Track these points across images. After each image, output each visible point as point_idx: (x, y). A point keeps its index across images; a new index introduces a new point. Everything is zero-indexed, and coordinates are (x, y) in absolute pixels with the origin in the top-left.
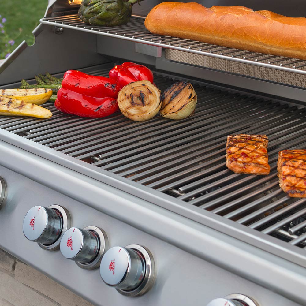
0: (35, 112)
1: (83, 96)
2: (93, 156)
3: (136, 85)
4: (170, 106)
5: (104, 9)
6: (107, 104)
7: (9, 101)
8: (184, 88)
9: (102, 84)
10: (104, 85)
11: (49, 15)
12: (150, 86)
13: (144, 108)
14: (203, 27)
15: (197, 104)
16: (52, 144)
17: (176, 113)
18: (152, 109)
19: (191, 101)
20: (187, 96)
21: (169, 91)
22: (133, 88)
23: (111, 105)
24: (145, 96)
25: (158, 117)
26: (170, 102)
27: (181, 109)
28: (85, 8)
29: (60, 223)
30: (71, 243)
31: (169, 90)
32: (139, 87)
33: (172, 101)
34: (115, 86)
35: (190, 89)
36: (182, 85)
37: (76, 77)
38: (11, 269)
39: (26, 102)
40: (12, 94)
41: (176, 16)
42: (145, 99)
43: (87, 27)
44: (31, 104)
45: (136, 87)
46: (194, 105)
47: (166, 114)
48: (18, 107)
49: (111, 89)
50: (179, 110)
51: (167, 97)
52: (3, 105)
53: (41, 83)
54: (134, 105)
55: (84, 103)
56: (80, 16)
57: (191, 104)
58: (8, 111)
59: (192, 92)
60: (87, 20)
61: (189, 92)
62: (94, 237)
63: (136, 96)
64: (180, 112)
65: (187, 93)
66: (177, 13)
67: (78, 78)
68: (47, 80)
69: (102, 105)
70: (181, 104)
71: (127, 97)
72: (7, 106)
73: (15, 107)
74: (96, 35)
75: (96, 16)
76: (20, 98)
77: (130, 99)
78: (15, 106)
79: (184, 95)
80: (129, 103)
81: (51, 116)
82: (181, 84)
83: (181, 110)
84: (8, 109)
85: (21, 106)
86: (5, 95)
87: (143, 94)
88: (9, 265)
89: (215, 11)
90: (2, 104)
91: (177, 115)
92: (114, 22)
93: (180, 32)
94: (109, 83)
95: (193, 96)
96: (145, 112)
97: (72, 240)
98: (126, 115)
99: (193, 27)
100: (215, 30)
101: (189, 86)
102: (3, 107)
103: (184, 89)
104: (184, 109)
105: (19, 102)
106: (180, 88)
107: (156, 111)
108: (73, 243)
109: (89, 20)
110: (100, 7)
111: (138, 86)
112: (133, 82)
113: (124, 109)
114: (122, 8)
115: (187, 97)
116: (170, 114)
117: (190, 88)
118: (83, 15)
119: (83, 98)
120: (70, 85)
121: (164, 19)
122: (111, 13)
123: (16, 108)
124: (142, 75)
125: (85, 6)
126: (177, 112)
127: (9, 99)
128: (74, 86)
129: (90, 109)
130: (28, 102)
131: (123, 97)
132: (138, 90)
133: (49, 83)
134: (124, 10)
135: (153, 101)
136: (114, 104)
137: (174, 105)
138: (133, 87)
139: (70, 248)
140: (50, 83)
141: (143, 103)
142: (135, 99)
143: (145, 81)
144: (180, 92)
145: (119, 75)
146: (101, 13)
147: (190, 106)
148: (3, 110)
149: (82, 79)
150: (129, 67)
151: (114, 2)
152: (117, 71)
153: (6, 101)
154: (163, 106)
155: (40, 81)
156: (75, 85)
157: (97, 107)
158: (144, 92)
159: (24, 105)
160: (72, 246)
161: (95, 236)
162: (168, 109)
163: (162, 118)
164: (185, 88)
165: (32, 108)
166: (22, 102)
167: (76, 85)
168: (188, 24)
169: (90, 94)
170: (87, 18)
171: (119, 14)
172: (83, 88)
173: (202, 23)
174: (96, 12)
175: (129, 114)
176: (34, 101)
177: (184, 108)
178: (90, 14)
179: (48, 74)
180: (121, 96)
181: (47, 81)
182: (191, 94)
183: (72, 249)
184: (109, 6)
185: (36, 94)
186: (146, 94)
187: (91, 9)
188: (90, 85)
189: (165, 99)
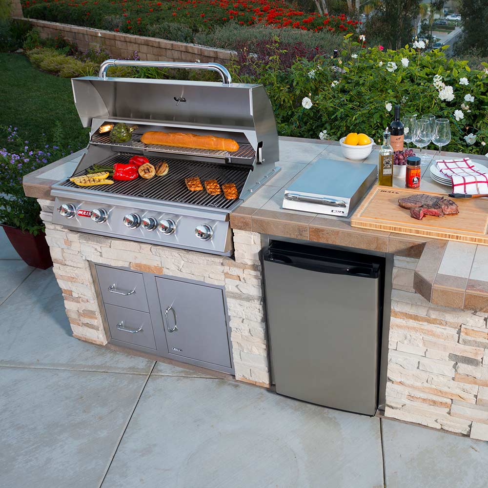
0: (107, 183)
4: (159, 171)
7: (93, 180)
12: (149, 165)
13: (150, 174)
14: (167, 141)
15: (169, 169)
16: (124, 192)
18: (153, 174)
19: (167, 168)
21: (157, 166)
22: (143, 167)
24: (149, 169)
25: (156, 176)
26: (159, 169)
34: (136, 167)
35: (166, 164)
36: (162, 162)
47: (158, 174)
49: (135, 169)
51: (157, 168)
54: (146, 173)
57: (167, 170)
58: (95, 184)
63: (146, 169)
70: (163, 170)
71: (142, 171)
77: (144, 171)
79: (164, 166)
80: (144, 173)
83: (164, 172)
89: (171, 135)
90: (91, 181)
91: (163, 174)
99: (163, 142)
106: (161, 164)
111: (145, 165)
112: (143, 165)
113: (142, 175)
116: (160, 174)
121: (150, 139)
124: (145, 161)
132: (146, 167)
135: (153, 170)
136: (138, 174)
137: (161, 171)
141: (149, 172)
142: (146, 171)
143: (147, 163)
154: (157, 172)
158: (148, 167)
159: (100, 181)
163: (157, 176)
164: (163, 164)
165: (104, 181)
166: (99, 179)
168: (161, 141)
175: (145, 177)
180: (139, 170)
182: (166, 166)
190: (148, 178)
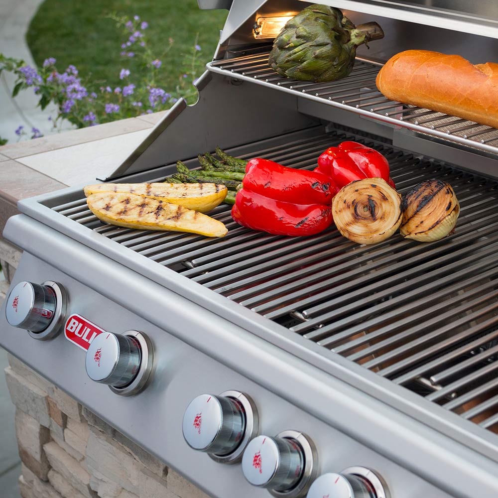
0: (200, 227)
1: (276, 202)
2: (293, 311)
3: (361, 185)
4: (416, 220)
5: (310, 56)
6: (315, 215)
7: (159, 207)
8: (439, 191)
9: (307, 183)
10: (311, 184)
11: (221, 56)
12: (384, 188)
13: (375, 225)
14: (470, 100)
15: (458, 218)
16: (228, 287)
17: (426, 234)
18: (387, 226)
19: (450, 215)
20: (444, 206)
21: (414, 195)
22: (357, 191)
23: (321, 218)
24: (376, 205)
25: (397, 237)
26: (416, 213)
27: (433, 227)
28: (280, 53)
29: (240, 420)
30: (260, 461)
31: (415, 193)
32: (367, 190)
33: (420, 213)
34: (328, 186)
35: (449, 195)
36: (436, 186)
37: (266, 171)
38: (161, 473)
39: (185, 208)
40: (163, 193)
41: (428, 77)
42: (376, 210)
43: (283, 83)
44: (193, 212)
45: (361, 189)
46: (454, 220)
47: (410, 234)
48: (173, 217)
49: (321, 191)
50: (429, 230)
51: (411, 205)
52: (149, 213)
53: (208, 168)
54: (359, 219)
55: (280, 214)
56: (272, 64)
57: (449, 219)
58: (157, 225)
59: (451, 199)
60: (282, 71)
61: (447, 199)
62: (295, 450)
63: (362, 204)
64: (432, 232)
65: (444, 201)
66: (429, 73)
67: (269, 173)
68: (218, 162)
69: (307, 217)
70: (433, 219)
71: (348, 206)
72: (155, 216)
73: (168, 217)
74: (297, 97)
75: (298, 67)
76: (175, 202)
77: (352, 210)
78: (167, 214)
79: (439, 204)
80: (350, 216)
81: (225, 233)
82: (434, 185)
83: (433, 229)
84: (157, 221)
85: (178, 216)
86: (152, 196)
87: (373, 201)
88: (159, 466)
89: (491, 76)
90: (147, 212)
91: (427, 236)
92: (327, 75)
93: (433, 103)
94: (318, 182)
95: (453, 207)
96: (376, 231)
97: (262, 456)
98: (346, 235)
99: (455, 99)
100: (491, 107)
101: (447, 190)
102: (149, 217)
103: (439, 193)
104: (438, 228)
105: (174, 208)
106: (432, 191)
107: (393, 229)
108: (262, 461)
109: (286, 71)
110: (305, 52)
111: (365, 187)
112: (357, 181)
113: (342, 226)
114: (340, 55)
115: (444, 208)
116: (416, 234)
117: (448, 193)
118: (277, 64)
119: (277, 205)
120: (255, 184)
121: (408, 81)
122: (322, 63)
123: (169, 219)
124: (371, 167)
125: (279, 49)
126: (427, 232)
127: (158, 202)
128: (262, 186)
129: (289, 223)
130: (188, 207)
131: (341, 205)
132: (365, 194)
133: (221, 169)
134: (343, 57)
135: (389, 212)
136: (326, 215)
137: (423, 219)
138: (356, 189)
139: (258, 469)
140: (223, 169)
141: (373, 217)
142: (360, 210)
143: (376, 179)
144: (433, 198)
145: (335, 165)
146: (305, 63)
147: (448, 222)
148: (149, 222)
149: (276, 176)
150: (350, 152)
151: (327, 46)
152: (330, 158)
153: (153, 206)
154: (405, 221)
155: (207, 165)
156: (264, 185)
157: (299, 220)
158: (375, 198)
159: (183, 213)
160: (261, 466)
161: (297, 448)
162: (413, 224)
163: (402, 239)
164: (441, 191)
165: (195, 218)
166: (179, 208)
167: (266, 185)
168: (446, 92)
169: (287, 199)
170: (284, 69)
171: (335, 63)
172: (276, 189)
173: (468, 94)
174: (299, 61)
175: (350, 233)
176: (198, 206)
177: (438, 226)
178: (288, 63)
179: (220, 150)
180: (337, 203)
181: (218, 164)
182: (450, 203)
183: (261, 471)
184: (318, 51)
185: (201, 194)
186: (378, 202)
187: (290, 56)
188: (287, 186)
189: (408, 208)
190: (360, 240)
